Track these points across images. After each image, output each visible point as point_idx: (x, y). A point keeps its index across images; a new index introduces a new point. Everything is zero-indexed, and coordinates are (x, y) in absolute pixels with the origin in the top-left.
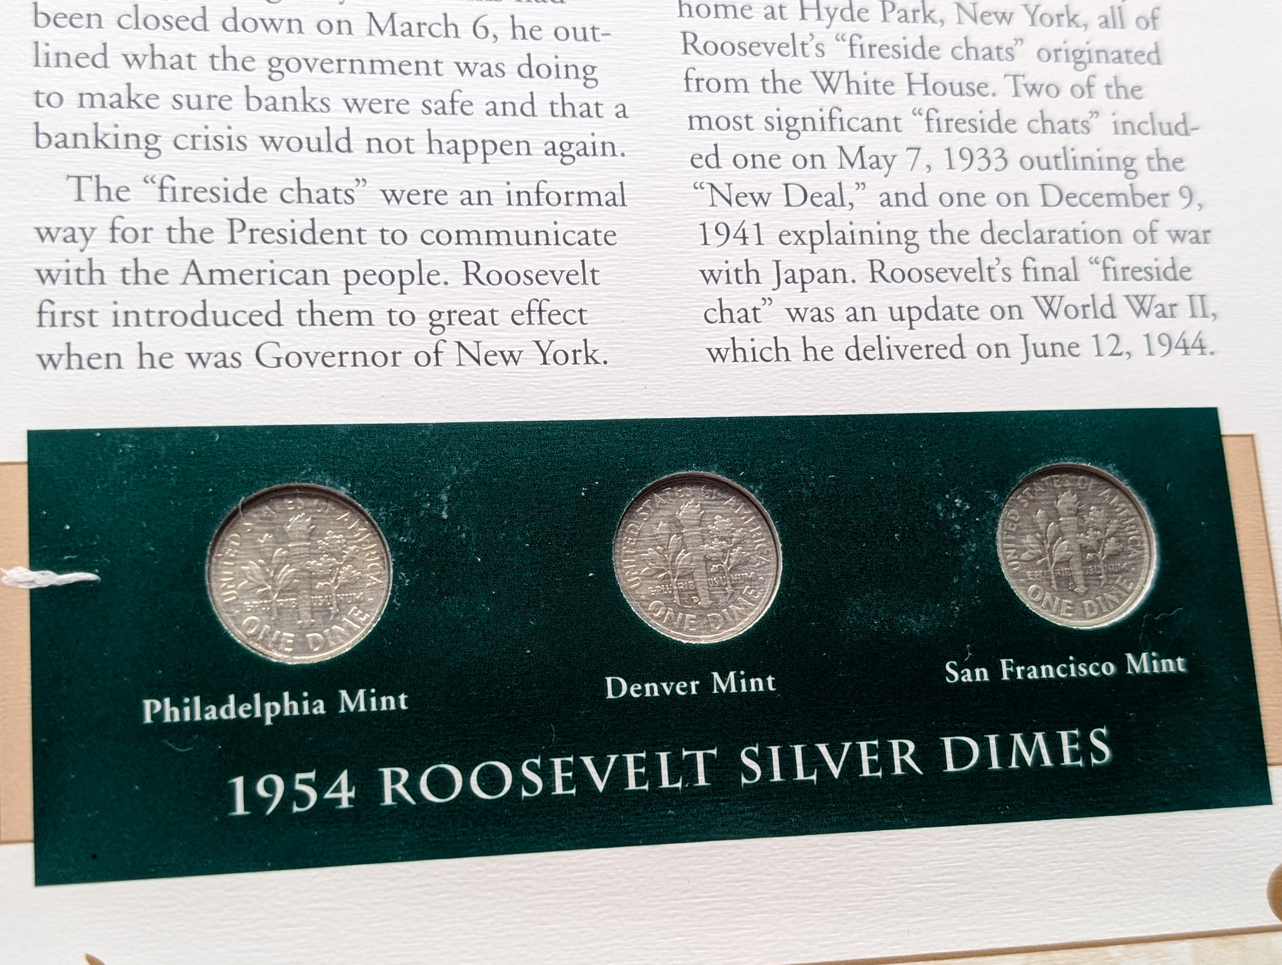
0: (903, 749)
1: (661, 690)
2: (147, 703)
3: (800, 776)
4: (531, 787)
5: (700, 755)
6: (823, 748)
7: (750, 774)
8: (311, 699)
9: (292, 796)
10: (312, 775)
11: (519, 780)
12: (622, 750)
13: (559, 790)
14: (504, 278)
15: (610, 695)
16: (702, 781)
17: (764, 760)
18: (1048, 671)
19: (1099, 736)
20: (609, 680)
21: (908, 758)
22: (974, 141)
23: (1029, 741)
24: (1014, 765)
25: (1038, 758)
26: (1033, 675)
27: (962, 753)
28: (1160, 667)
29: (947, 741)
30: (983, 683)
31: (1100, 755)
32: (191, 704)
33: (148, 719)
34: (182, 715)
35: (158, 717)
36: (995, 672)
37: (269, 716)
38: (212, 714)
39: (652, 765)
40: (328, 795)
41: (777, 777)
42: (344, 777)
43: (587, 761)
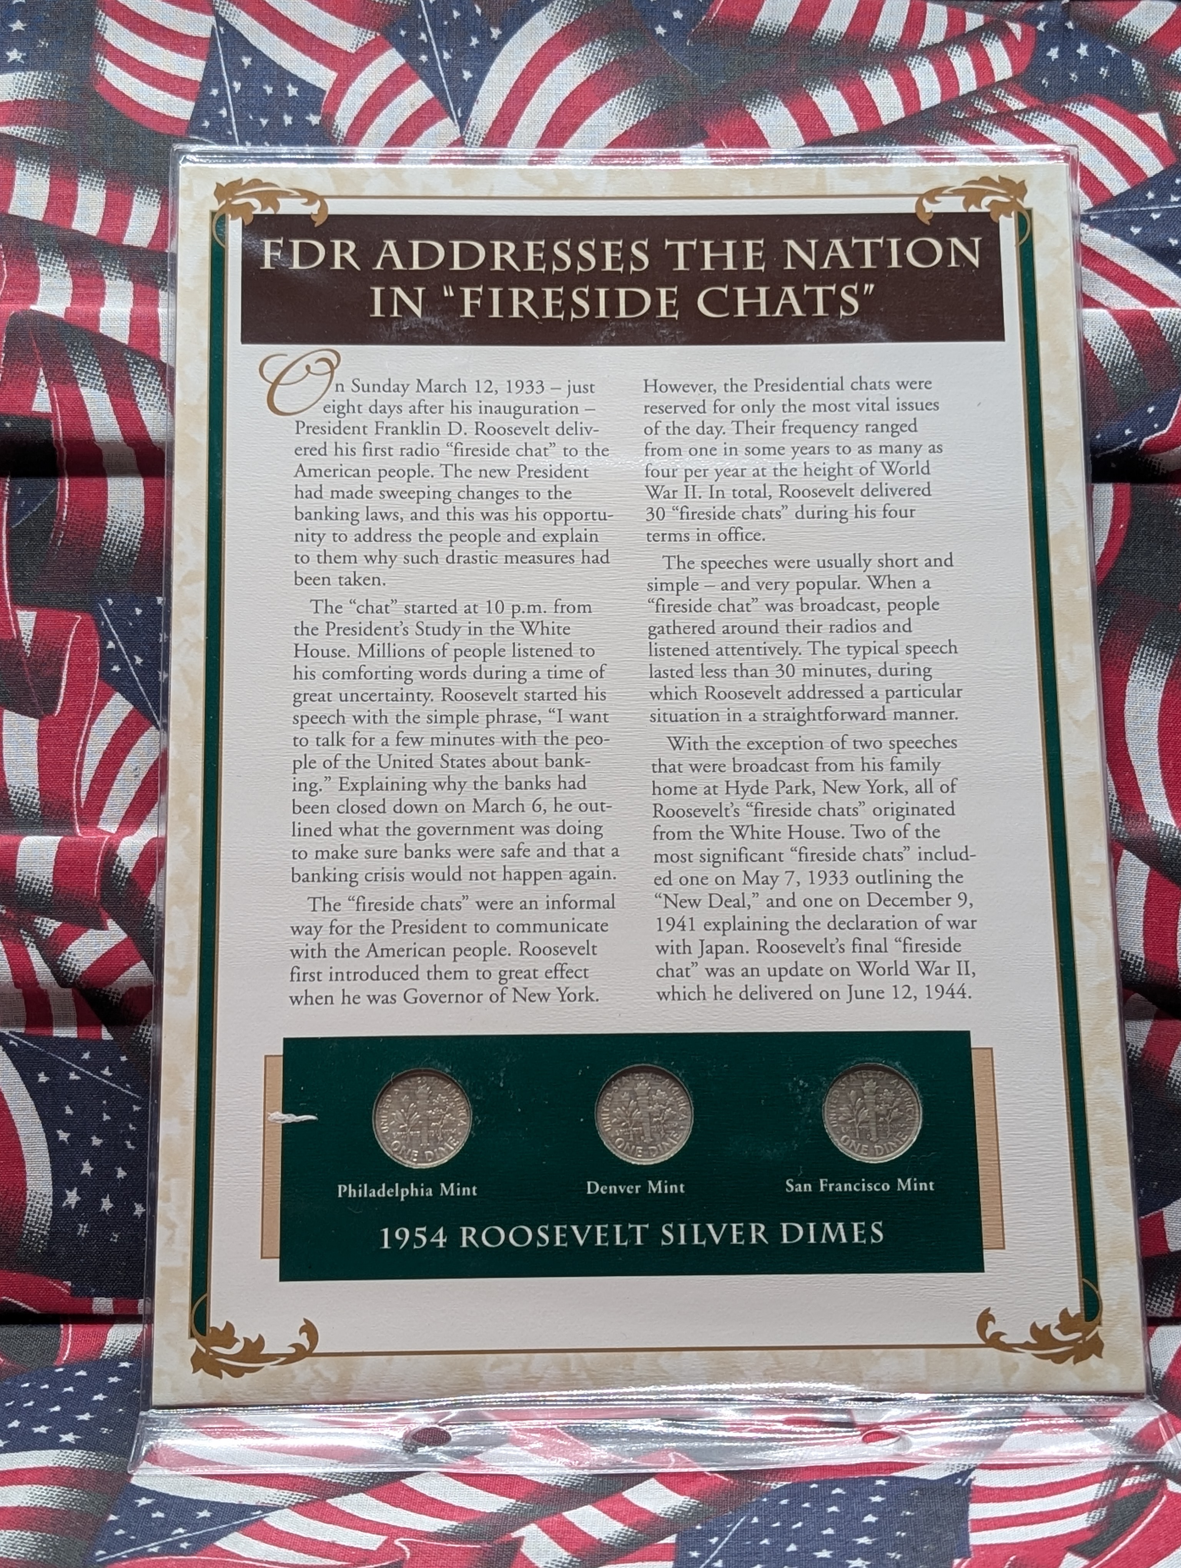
0: (758, 1229)
1: (618, 1190)
2: (340, 1187)
3: (696, 1242)
4: (542, 1241)
5: (639, 1228)
6: (710, 1226)
7: (667, 1239)
8: (425, 1188)
9: (414, 1240)
10: (424, 1229)
11: (536, 1236)
12: (594, 1223)
13: (558, 1243)
14: (542, 951)
15: (589, 1192)
16: (639, 1242)
17: (676, 1232)
18: (848, 1187)
19: (877, 1226)
20: (589, 1183)
21: (760, 1235)
22: (827, 866)
23: (834, 1227)
24: (823, 1241)
25: (839, 1238)
26: (839, 1189)
27: (793, 1233)
28: (918, 1187)
29: (784, 1225)
30: (808, 1193)
31: (877, 1237)
32: (363, 1188)
33: (340, 1195)
34: (357, 1193)
35: (345, 1194)
36: (816, 1186)
37: (403, 1196)
38: (373, 1194)
39: (612, 1232)
40: (432, 1240)
41: (683, 1242)
42: (441, 1231)
43: (574, 1228)
